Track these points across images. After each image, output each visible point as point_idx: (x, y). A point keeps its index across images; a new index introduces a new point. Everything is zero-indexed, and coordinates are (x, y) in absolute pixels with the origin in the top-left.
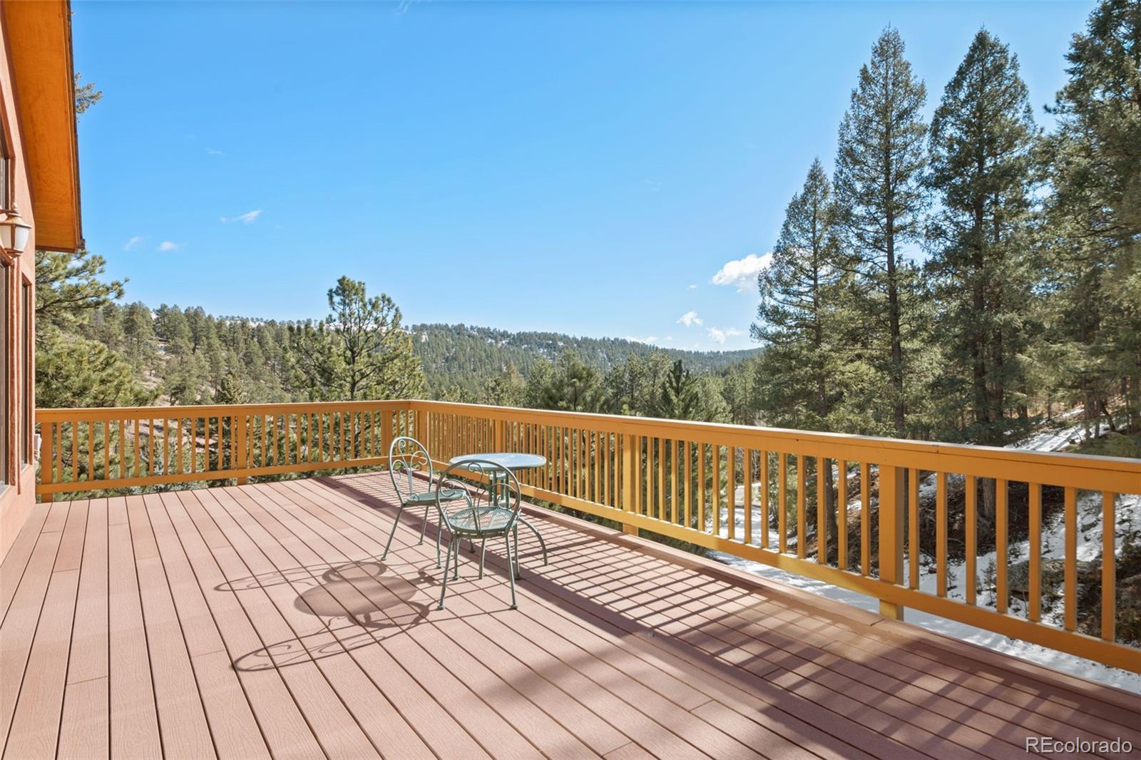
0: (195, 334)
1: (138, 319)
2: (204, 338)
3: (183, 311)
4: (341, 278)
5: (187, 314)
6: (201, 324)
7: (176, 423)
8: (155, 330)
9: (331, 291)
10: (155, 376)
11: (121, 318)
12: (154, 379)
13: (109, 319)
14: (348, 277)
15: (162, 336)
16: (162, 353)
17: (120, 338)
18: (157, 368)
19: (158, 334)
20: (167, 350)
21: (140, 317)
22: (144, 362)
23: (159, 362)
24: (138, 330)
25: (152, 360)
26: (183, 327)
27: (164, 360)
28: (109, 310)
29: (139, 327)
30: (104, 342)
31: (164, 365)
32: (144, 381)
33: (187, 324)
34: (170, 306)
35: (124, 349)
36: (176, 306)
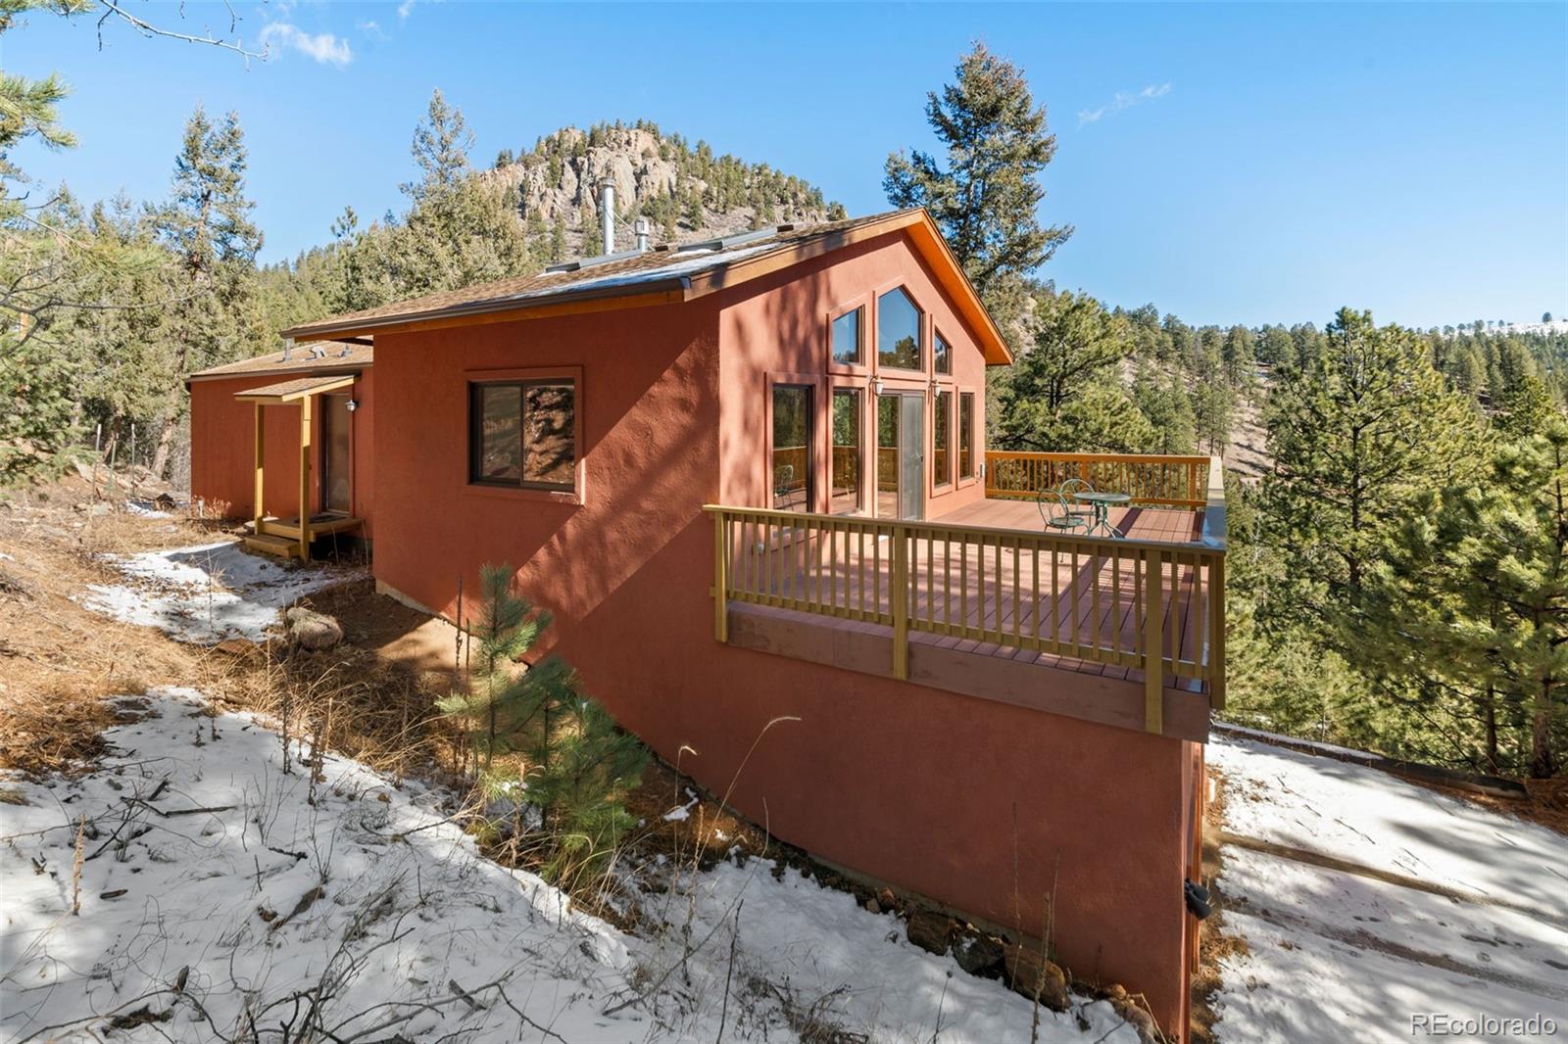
0: (1302, 355)
1: (1238, 345)
2: (1312, 361)
3: (1289, 330)
4: (1340, 309)
5: (1293, 334)
6: (1310, 343)
7: (1273, 461)
8: (1256, 355)
9: (1329, 325)
10: (1255, 406)
11: (1221, 344)
12: (1252, 410)
13: (1208, 347)
14: (1348, 307)
15: (1264, 360)
16: (1262, 380)
17: (1218, 366)
18: (1256, 397)
19: (1258, 359)
20: (1268, 375)
21: (1240, 341)
22: (1242, 391)
23: (1259, 390)
24: (1237, 357)
25: (1249, 390)
26: (1287, 350)
27: (1263, 388)
28: (1208, 337)
29: (1237, 354)
30: (1201, 373)
31: (1264, 393)
32: (1241, 412)
33: (1292, 345)
34: (1274, 325)
35: (1221, 377)
36: (1280, 325)
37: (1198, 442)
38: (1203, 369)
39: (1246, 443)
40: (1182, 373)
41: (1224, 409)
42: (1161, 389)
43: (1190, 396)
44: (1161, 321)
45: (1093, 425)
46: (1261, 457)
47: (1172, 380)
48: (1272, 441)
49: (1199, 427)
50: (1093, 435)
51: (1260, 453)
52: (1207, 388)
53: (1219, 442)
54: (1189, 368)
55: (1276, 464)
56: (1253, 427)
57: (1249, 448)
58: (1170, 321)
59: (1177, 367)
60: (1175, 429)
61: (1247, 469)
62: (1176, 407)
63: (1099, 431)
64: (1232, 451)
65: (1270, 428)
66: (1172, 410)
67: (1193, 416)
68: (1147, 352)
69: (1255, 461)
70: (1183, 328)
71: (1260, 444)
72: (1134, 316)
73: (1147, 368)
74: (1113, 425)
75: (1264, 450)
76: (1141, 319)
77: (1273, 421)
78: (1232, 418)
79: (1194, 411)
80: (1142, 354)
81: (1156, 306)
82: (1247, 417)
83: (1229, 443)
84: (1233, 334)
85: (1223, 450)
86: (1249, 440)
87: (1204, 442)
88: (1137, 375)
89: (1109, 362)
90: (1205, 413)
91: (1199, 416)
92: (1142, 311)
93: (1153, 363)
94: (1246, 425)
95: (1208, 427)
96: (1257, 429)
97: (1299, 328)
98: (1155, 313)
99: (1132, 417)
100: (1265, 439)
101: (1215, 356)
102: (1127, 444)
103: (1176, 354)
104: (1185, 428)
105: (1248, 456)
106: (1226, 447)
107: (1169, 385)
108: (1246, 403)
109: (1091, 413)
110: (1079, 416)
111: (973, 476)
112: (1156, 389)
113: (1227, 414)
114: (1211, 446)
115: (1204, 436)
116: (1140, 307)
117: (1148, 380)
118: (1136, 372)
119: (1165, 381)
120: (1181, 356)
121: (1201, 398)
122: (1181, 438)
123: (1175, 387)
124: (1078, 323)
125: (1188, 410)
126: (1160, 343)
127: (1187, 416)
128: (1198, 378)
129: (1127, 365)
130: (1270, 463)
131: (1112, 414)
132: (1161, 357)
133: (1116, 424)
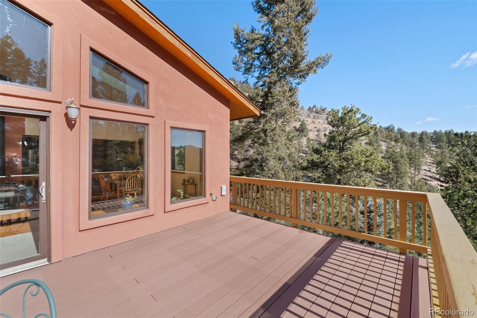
0: (449, 140)
1: (424, 137)
2: (453, 142)
3: (444, 132)
6: (452, 136)
7: (439, 176)
8: (431, 140)
10: (431, 157)
11: (418, 137)
12: (430, 158)
13: (413, 138)
15: (434, 142)
16: (434, 149)
17: (417, 144)
18: (432, 154)
19: (433, 141)
20: (436, 147)
21: (425, 136)
22: (426, 152)
23: (433, 152)
24: (424, 141)
25: (429, 151)
26: (443, 138)
27: (434, 151)
28: (413, 135)
29: (424, 140)
30: (411, 146)
31: (434, 153)
32: (426, 159)
33: (445, 137)
34: (438, 131)
35: (418, 148)
36: (441, 130)
37: (410, 169)
38: (412, 145)
39: (428, 169)
40: (404, 146)
41: (419, 158)
42: (396, 151)
43: (407, 154)
44: (396, 129)
45: (355, 161)
46: (434, 174)
47: (399, 148)
48: (438, 169)
49: (410, 164)
50: (356, 165)
51: (434, 173)
52: (413, 151)
53: (418, 169)
54: (406, 145)
55: (440, 177)
56: (431, 164)
57: (429, 171)
58: (399, 130)
59: (402, 144)
60: (401, 164)
61: (429, 178)
62: (402, 157)
63: (359, 164)
64: (422, 172)
65: (437, 165)
66: (400, 158)
67: (408, 160)
68: (391, 139)
69: (432, 176)
70: (404, 132)
71: (434, 170)
72: (386, 128)
73: (391, 144)
74: (366, 162)
75: (435, 172)
76: (389, 129)
77: (439, 162)
78: (423, 161)
79: (408, 158)
80: (389, 140)
81: (394, 125)
82: (428, 161)
83: (422, 169)
84: (422, 133)
85: (419, 172)
86: (429, 168)
87: (412, 169)
88: (387, 147)
89: (365, 134)
90: (412, 159)
91: (410, 160)
92: (389, 127)
93: (393, 143)
94: (428, 163)
95: (414, 164)
96: (433, 165)
97: (448, 131)
98: (394, 127)
99: (376, 158)
100: (436, 168)
101: (416, 141)
102: (373, 170)
103: (401, 140)
104: (405, 164)
105: (429, 174)
106: (420, 171)
107: (399, 150)
108: (428, 156)
109: (355, 156)
110: (349, 157)
111: (205, 196)
112: (394, 151)
113: (421, 159)
114: (415, 170)
115: (412, 167)
116: (388, 126)
117: (391, 148)
118: (387, 146)
119: (397, 149)
120: (404, 141)
121: (411, 154)
122: (403, 167)
123: (401, 151)
124: (350, 118)
125: (406, 158)
126: (395, 137)
127: (406, 160)
128: (410, 148)
129: (384, 144)
130: (438, 176)
131: (366, 157)
132: (396, 141)
133: (368, 161)
